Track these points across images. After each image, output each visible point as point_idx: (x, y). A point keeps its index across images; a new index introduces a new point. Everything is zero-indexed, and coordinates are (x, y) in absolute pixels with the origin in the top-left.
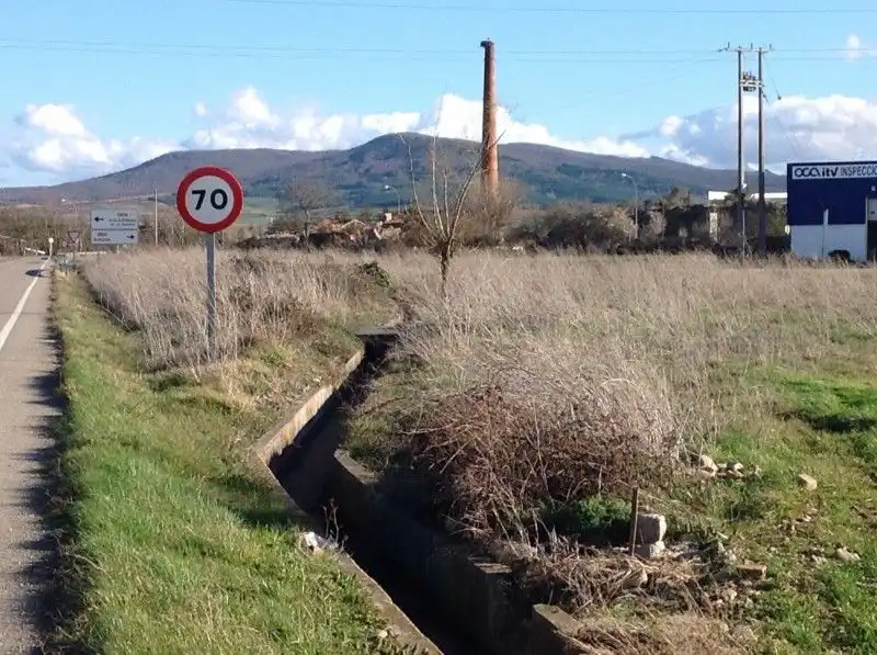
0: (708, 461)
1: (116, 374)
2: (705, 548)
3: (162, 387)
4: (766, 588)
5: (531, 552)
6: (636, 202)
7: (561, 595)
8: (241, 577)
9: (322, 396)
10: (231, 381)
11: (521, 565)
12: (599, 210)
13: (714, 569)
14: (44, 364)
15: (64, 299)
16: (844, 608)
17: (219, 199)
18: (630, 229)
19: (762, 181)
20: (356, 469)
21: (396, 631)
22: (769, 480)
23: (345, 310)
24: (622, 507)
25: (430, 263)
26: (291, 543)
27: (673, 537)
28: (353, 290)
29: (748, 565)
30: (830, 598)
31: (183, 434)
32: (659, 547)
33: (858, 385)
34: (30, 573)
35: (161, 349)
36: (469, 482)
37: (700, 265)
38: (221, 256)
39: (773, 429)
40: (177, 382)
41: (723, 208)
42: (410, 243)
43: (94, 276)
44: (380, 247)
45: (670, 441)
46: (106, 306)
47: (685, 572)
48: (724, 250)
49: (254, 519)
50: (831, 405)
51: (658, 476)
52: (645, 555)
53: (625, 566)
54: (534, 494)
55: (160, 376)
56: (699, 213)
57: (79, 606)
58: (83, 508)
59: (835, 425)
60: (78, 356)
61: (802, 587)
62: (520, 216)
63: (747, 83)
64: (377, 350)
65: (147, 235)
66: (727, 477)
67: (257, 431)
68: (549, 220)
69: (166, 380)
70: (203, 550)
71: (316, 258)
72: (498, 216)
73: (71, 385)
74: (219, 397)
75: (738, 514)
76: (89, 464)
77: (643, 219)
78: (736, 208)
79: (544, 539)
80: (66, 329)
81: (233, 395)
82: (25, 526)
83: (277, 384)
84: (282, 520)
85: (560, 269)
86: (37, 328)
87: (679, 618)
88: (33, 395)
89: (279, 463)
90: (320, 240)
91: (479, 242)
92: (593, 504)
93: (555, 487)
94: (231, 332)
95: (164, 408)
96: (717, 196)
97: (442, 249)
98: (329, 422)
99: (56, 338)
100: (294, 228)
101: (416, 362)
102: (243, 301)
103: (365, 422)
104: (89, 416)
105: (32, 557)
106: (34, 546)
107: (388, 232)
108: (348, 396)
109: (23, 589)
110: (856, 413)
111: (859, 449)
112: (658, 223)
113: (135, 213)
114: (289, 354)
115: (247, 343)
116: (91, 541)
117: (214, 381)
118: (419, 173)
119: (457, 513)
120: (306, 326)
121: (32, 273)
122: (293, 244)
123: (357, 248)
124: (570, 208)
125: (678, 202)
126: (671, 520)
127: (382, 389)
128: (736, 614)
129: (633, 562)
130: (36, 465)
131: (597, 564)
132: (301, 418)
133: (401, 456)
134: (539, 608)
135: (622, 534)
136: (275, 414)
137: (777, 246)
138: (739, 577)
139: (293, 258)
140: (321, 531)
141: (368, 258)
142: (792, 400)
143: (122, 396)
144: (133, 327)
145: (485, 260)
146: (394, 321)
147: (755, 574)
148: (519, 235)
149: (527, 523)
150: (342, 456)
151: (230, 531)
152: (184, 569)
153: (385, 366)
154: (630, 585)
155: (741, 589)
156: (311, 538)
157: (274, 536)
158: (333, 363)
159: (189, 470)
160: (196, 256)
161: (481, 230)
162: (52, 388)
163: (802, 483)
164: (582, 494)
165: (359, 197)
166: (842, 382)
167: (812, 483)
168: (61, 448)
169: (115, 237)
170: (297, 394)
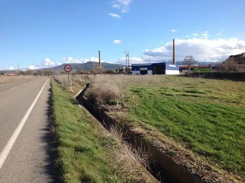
0: (123, 96)
1: (58, 88)
2: (122, 105)
3: (63, 90)
4: (129, 109)
5: (104, 106)
6: (116, 69)
7: (107, 111)
8: (72, 110)
9: (82, 90)
10: (71, 89)
11: (103, 107)
12: (112, 70)
13: (123, 107)
14: (50, 87)
15: (52, 80)
16: (137, 110)
17: (69, 68)
18: (115, 72)
19: (129, 66)
20: (85, 98)
21: (89, 115)
22: (129, 98)
23: (84, 81)
24: (114, 101)
25: (94, 75)
26: (78, 106)
27: (119, 104)
28: (85, 79)
29: (127, 106)
30: (135, 109)
31: (66, 95)
32: (118, 105)
33: (139, 87)
34: (47, 110)
35: (63, 85)
36: (97, 99)
37: (122, 75)
38: (70, 75)
39: (130, 92)
40: (65, 89)
41: (125, 69)
42: (91, 74)
43: (56, 78)
44: (88, 74)
45: (119, 94)
46: (57, 81)
47: (120, 107)
48: (125, 74)
49: (74, 104)
50: (136, 90)
51: (117, 97)
52: (116, 106)
53: (114, 107)
54: (104, 100)
55: (63, 88)
56: (123, 70)
57: (53, 113)
58: (54, 103)
59: (136, 92)
60: (54, 86)
61: (132, 108)
62: (104, 70)
63: (127, 55)
64: (88, 85)
65: (62, 73)
66: (125, 97)
67: (74, 94)
68: (107, 71)
69: (64, 89)
70: (67, 107)
71: (81, 75)
72: (101, 70)
73: (53, 89)
74: (70, 90)
75: (126, 101)
76: (54, 98)
77: (117, 71)
78: (126, 69)
79: (105, 104)
80: (52, 84)
81: (72, 90)
82: (47, 105)
83: (76, 89)
84: (76, 104)
85: (108, 76)
86: (49, 84)
87: (119, 112)
88: (48, 91)
89: (76, 98)
90: (81, 73)
91: (100, 73)
92: (110, 101)
93: (107, 99)
94: (71, 83)
95: (63, 92)
96: (124, 68)
97: (95, 74)
98: (82, 93)
99: (51, 85)
100: (78, 72)
101: (92, 86)
102: (73, 80)
103: (86, 93)
104: (54, 94)
105: (48, 108)
106: (48, 107)
107: (89, 72)
108: (85, 90)
109: (47, 112)
110: (138, 90)
111: (138, 94)
112: (118, 71)
113: (61, 71)
114: (78, 86)
115: (73, 84)
116: (54, 106)
117: (69, 89)
118: (92, 66)
119: (96, 102)
120: (80, 83)
121: (48, 78)
122: (78, 74)
123: (86, 74)
124: (109, 69)
125: (120, 69)
126: (119, 102)
127: (88, 89)
128: (126, 112)
129: (115, 106)
130: (48, 98)
131: (111, 107)
132: (79, 93)
133: (90, 96)
134: (105, 112)
135: (113, 104)
136: (76, 92)
137: (131, 73)
138: (126, 108)
139: (78, 75)
140: (81, 105)
141: (87, 75)
142: (132, 89)
143: (58, 91)
144: (60, 83)
145: (99, 75)
146: (90, 82)
147: (127, 107)
148: (103, 73)
149: (103, 103)
150: (84, 97)
151: (71, 105)
152: (65, 109)
153: (89, 87)
154: (114, 109)
155: (126, 109)
156: (80, 105)
157: (76, 105)
158: (83, 86)
159: (66, 98)
160: (67, 75)
161: (99, 72)
162: (50, 90)
163: (132, 98)
164: (109, 100)
165: (85, 68)
166: (137, 87)
167: (134, 98)
168: (51, 96)
169: (58, 73)
170: (78, 90)
